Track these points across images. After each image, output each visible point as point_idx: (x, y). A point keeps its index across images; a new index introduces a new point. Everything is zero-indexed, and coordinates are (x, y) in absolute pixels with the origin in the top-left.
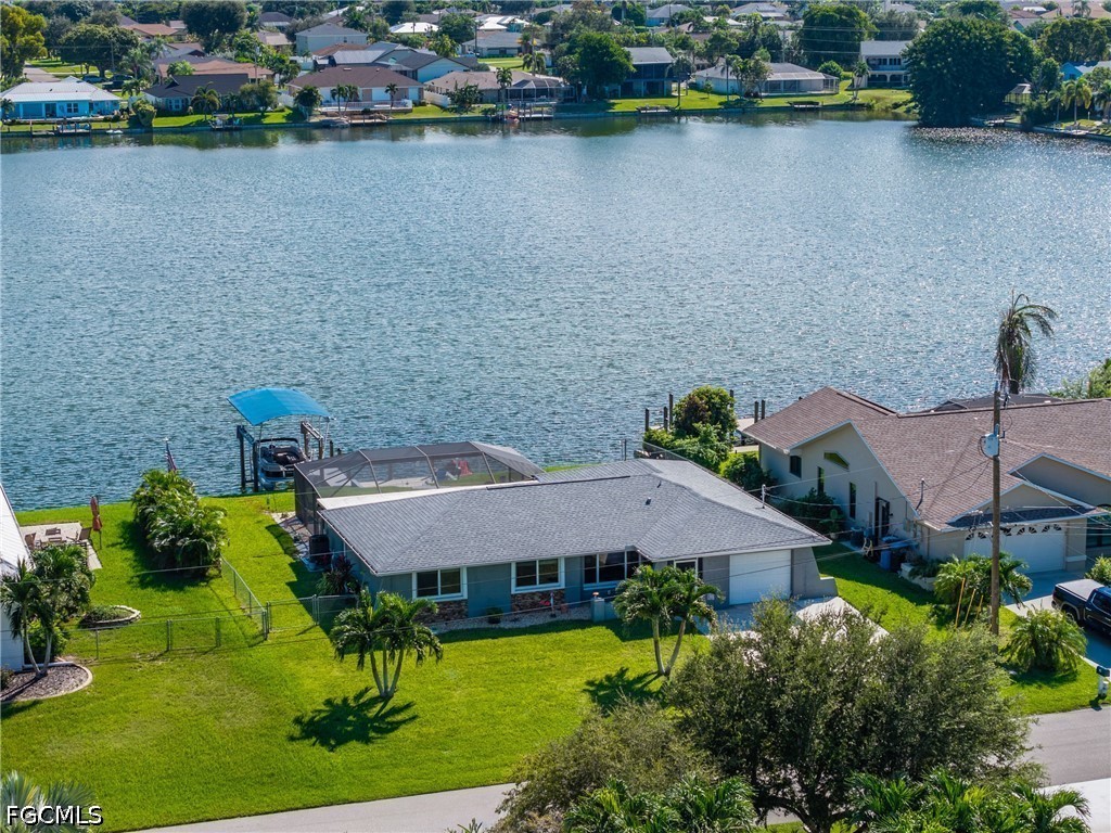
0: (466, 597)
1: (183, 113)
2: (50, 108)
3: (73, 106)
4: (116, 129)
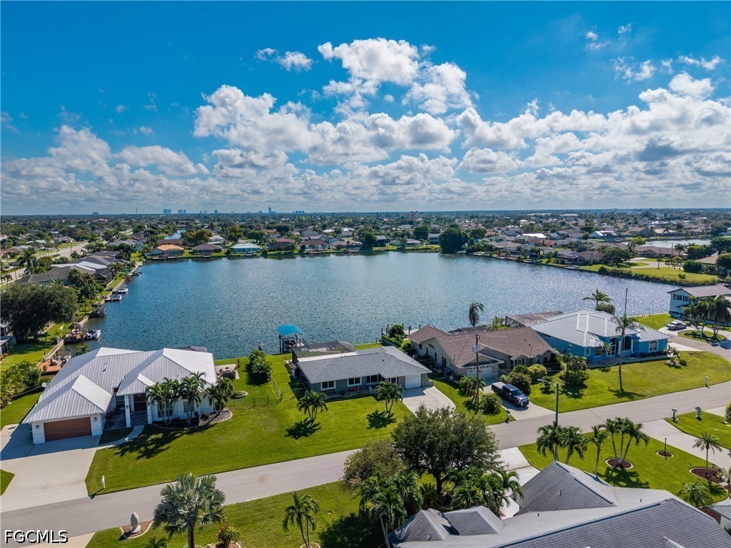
0: (335, 388)
1: (275, 251)
2: (244, 250)
3: (249, 249)
4: (259, 255)
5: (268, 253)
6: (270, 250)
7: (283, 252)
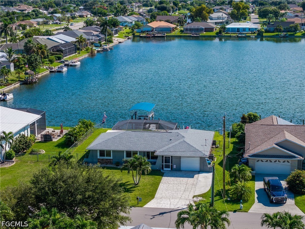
0: (112, 158)
1: (273, 32)
2: (238, 29)
3: (244, 29)
4: (253, 36)
5: (264, 34)
6: (267, 31)
7: (283, 34)
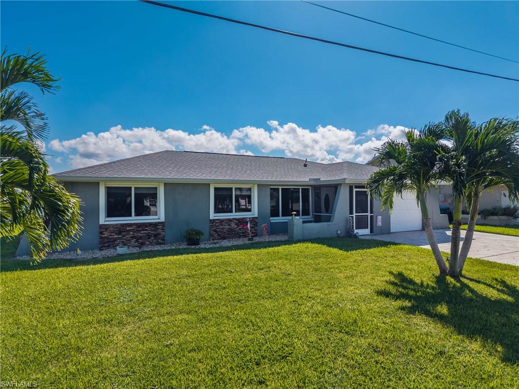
0: (162, 219)
